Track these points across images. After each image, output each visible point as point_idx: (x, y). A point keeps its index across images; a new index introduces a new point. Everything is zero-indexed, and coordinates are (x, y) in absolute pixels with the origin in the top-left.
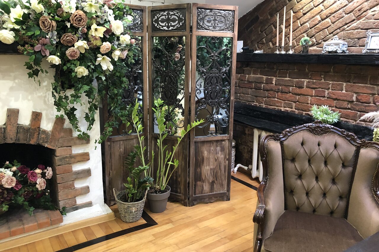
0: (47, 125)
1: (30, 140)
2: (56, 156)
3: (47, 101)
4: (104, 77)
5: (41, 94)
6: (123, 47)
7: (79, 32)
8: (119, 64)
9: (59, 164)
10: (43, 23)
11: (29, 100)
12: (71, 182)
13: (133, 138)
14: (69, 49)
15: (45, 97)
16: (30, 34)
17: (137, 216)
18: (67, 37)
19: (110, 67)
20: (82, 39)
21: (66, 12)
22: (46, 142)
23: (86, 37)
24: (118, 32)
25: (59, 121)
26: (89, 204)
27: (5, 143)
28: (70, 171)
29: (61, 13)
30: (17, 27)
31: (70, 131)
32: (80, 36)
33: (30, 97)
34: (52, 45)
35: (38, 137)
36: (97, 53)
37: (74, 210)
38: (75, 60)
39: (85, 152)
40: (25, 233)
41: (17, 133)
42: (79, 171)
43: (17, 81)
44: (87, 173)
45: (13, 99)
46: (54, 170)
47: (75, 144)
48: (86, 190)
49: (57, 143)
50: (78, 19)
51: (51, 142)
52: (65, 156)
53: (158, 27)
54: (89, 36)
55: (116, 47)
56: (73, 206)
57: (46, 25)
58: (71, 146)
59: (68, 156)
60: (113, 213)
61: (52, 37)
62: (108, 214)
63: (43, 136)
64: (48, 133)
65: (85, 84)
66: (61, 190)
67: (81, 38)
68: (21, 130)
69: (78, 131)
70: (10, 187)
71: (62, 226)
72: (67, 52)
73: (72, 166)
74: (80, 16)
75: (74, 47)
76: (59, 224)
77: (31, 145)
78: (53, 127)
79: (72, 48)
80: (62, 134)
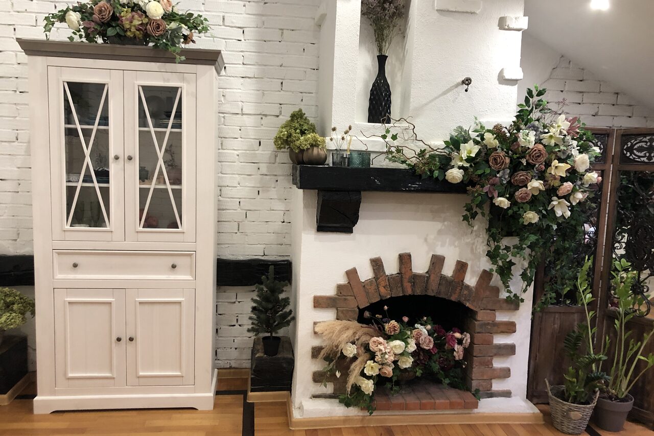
0: (471, 280)
1: (451, 295)
2: (476, 320)
3: (475, 249)
4: (556, 226)
5: (469, 240)
6: (586, 188)
7: (535, 170)
8: (577, 209)
9: (479, 331)
10: (495, 159)
11: (455, 247)
12: (489, 358)
13: (574, 311)
14: (520, 190)
15: (473, 244)
16: (479, 172)
17: (581, 426)
18: (521, 176)
19: (566, 213)
20: (537, 178)
21: (522, 147)
22: (468, 300)
23: (541, 176)
24: (581, 169)
25: (486, 276)
26: (507, 394)
27: (426, 295)
28: (490, 342)
29: (516, 147)
30: (467, 165)
31: (497, 290)
32: (535, 175)
33: (456, 243)
34: (502, 184)
35: (460, 293)
36: (552, 195)
37: (488, 398)
38: (524, 203)
39: (511, 320)
40: (435, 409)
41: (440, 284)
42: (500, 345)
43: (446, 223)
44: (510, 350)
45: (440, 243)
46: (472, 338)
47: (501, 309)
48: (505, 374)
49: (479, 304)
50: (537, 155)
51: (474, 301)
52: (486, 322)
53: (631, 157)
54: (547, 175)
55: (577, 187)
56: (488, 391)
57: (499, 162)
58: (494, 310)
59: (491, 322)
60: (541, 415)
61: (504, 176)
62: (534, 413)
63: (466, 292)
64: (471, 289)
65: (533, 234)
66: (476, 366)
67: (535, 176)
68: (444, 282)
69: (507, 292)
70: (427, 348)
71: (474, 413)
72: (517, 194)
73: (494, 337)
74: (539, 151)
75: (527, 188)
76: (472, 411)
77: (451, 301)
78: (477, 283)
79: (524, 189)
80: (488, 293)
